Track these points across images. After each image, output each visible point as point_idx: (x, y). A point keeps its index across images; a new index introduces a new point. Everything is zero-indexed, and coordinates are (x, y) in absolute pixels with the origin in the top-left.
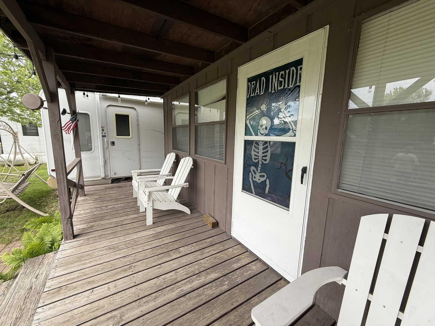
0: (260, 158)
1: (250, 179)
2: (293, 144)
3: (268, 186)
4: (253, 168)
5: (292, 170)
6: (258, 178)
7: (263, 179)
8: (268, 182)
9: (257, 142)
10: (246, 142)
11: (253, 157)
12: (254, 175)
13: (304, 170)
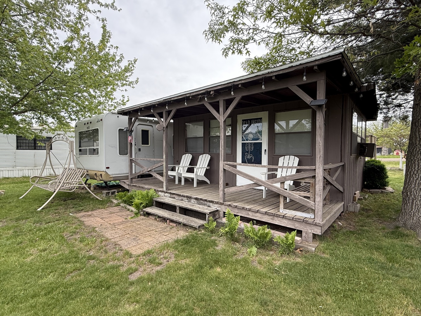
0: (249, 149)
1: (245, 158)
2: (261, 143)
3: (253, 159)
4: (246, 153)
5: (261, 151)
6: (249, 157)
7: (251, 157)
8: (253, 157)
9: (247, 143)
10: (242, 143)
11: (246, 149)
12: (247, 156)
13: (265, 150)
